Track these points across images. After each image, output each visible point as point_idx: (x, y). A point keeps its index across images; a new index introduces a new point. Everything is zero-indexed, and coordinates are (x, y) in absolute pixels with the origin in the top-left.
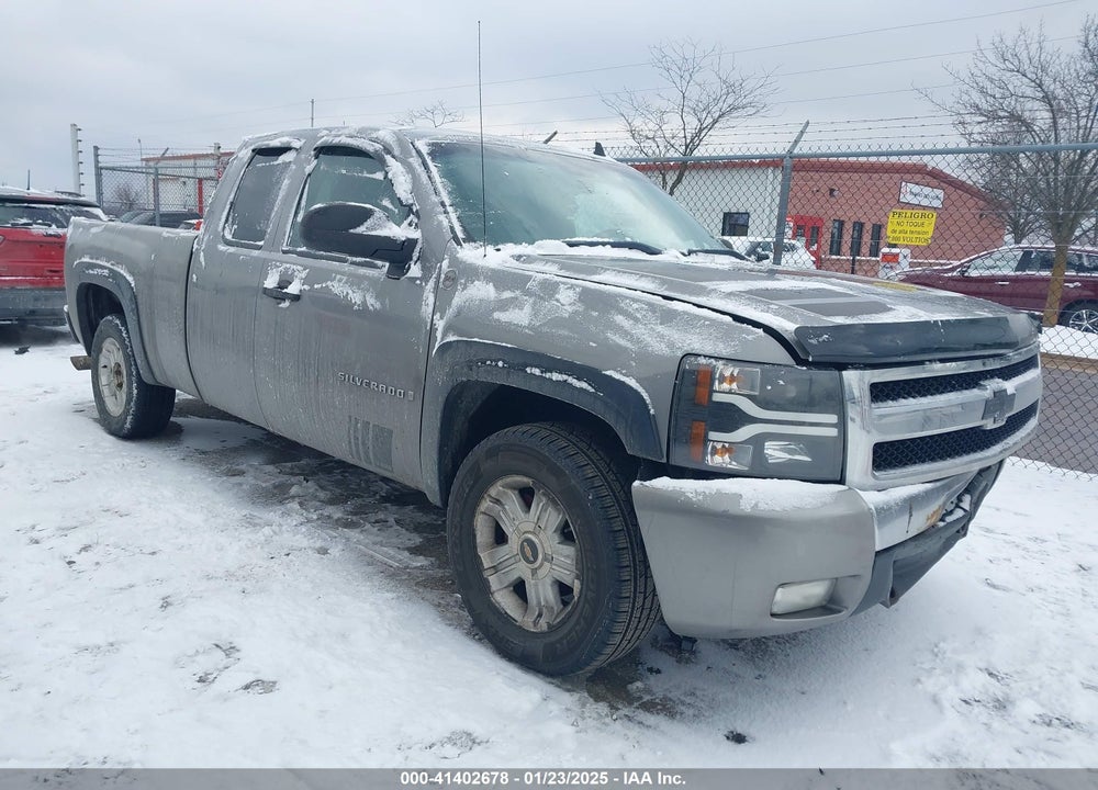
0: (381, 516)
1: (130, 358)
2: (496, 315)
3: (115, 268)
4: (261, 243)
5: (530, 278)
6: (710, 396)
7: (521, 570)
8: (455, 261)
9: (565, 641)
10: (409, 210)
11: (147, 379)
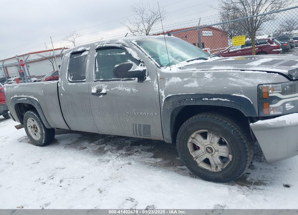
0: (136, 150)
1: (41, 122)
2: (185, 86)
3: (29, 97)
4: (85, 80)
5: (192, 73)
6: (268, 95)
7: (208, 156)
8: (161, 73)
9: (230, 172)
10: (140, 61)
11: (47, 127)
